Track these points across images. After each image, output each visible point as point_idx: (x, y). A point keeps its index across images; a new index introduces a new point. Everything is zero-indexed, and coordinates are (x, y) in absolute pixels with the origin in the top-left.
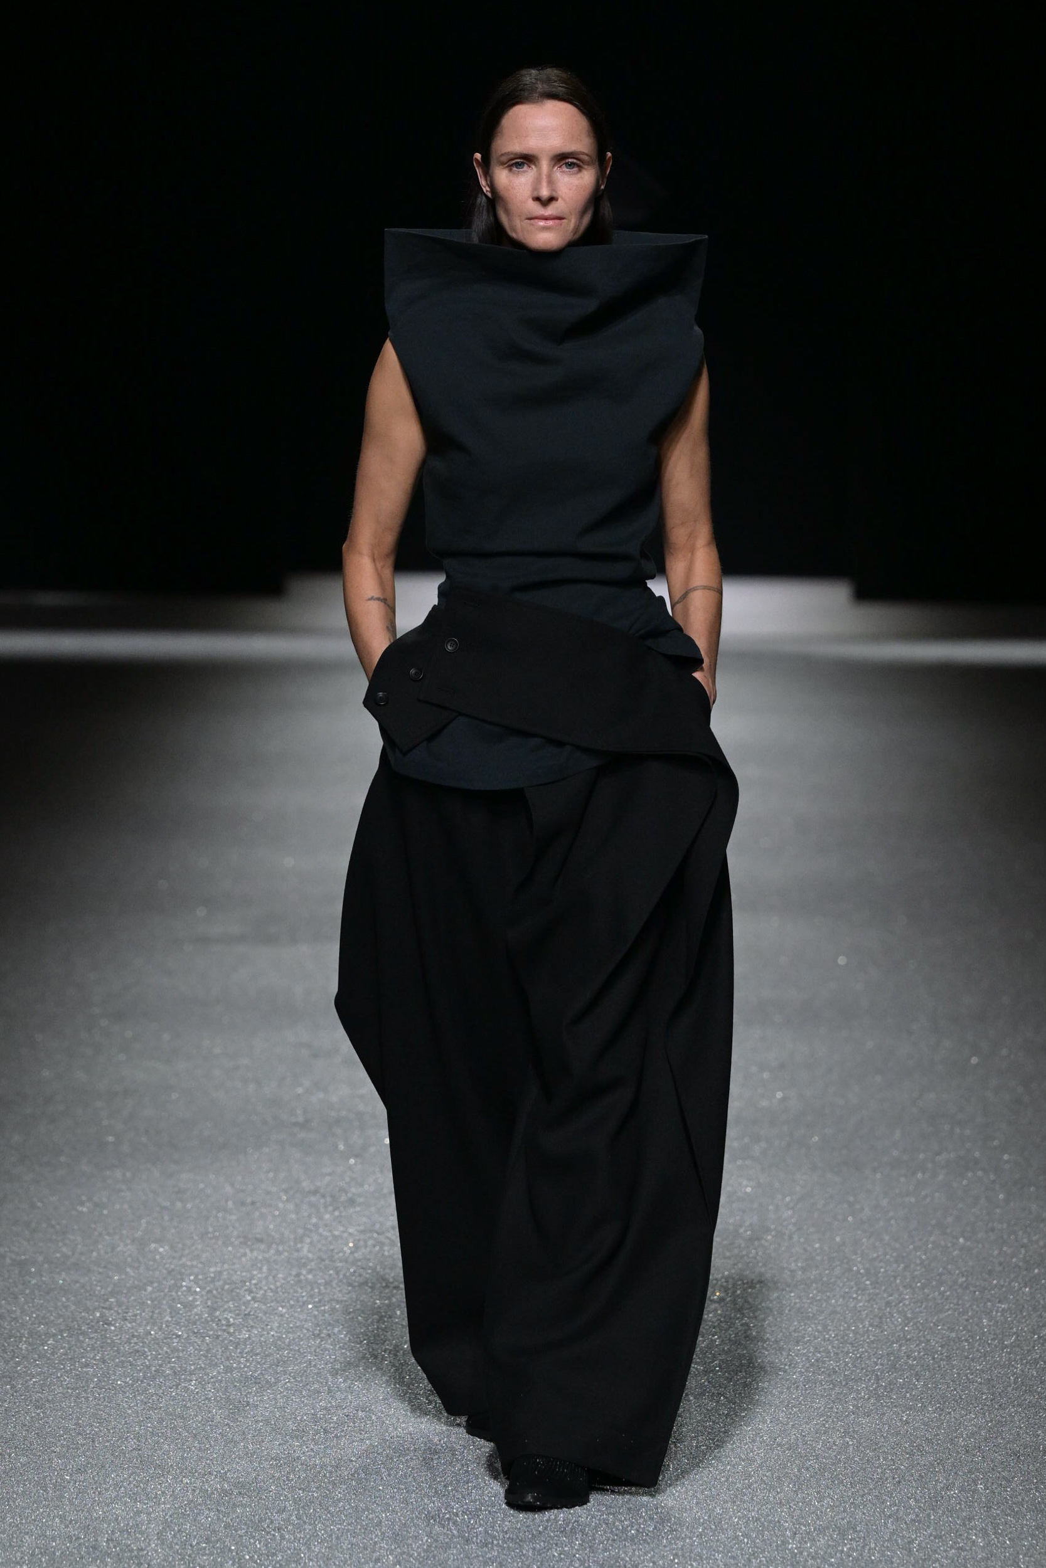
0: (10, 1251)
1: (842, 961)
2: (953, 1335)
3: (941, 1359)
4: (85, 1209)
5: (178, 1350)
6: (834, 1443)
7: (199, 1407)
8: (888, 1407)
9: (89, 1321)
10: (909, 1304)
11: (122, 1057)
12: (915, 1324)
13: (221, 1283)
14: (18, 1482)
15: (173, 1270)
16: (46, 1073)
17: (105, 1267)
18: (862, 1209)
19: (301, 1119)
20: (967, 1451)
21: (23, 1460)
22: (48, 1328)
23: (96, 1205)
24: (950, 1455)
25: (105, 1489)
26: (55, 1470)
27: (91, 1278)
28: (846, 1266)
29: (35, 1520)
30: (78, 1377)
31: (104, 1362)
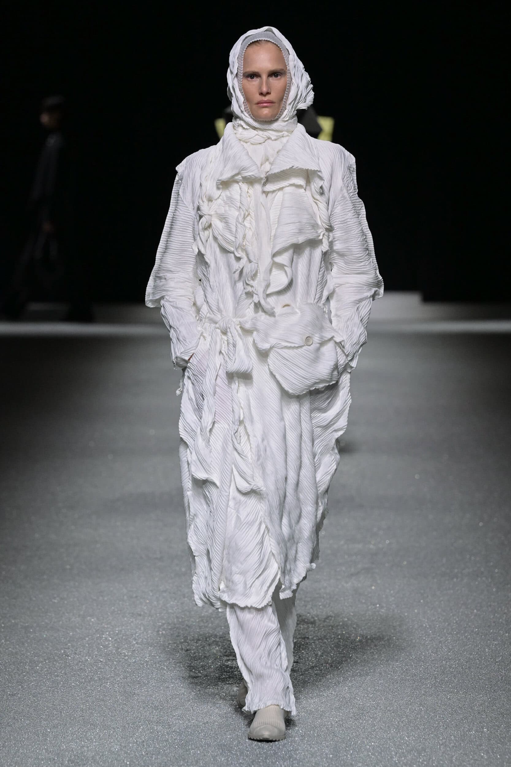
0: (20, 622)
1: (417, 477)
2: (472, 657)
3: (466, 668)
4: (56, 601)
5: (101, 668)
6: (415, 709)
7: (111, 696)
8: (441, 692)
9: (58, 655)
10: (450, 642)
11: (73, 527)
12: (453, 651)
13: (121, 636)
14: (25, 733)
15: (98, 630)
16: (37, 536)
17: (66, 629)
18: (428, 596)
19: (159, 556)
20: (479, 713)
21: (28, 722)
22: (39, 659)
23: (62, 599)
24: (471, 715)
25: (67, 736)
26: (43, 727)
27: (59, 634)
28: (420, 624)
29: (33, 751)
30: (53, 682)
31: (66, 674)
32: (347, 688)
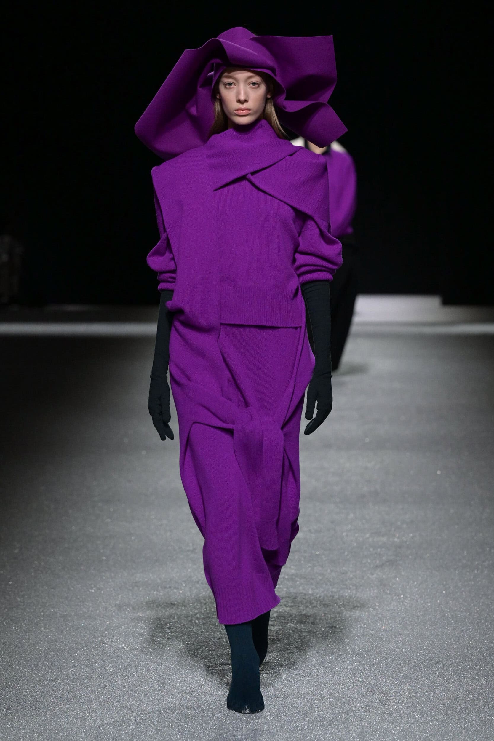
0: (59, 611)
3: (487, 656)
4: (93, 591)
5: (137, 655)
6: (438, 695)
7: (147, 681)
8: (463, 678)
9: (96, 642)
10: (472, 631)
11: (109, 520)
12: (474, 640)
14: (65, 717)
16: (74, 528)
17: (103, 617)
18: (450, 587)
19: (191, 548)
21: (67, 706)
22: (77, 646)
23: (99, 589)
24: (491, 700)
25: (105, 719)
26: (82, 711)
27: (96, 623)
28: (442, 614)
29: (73, 734)
30: (92, 668)
31: (103, 661)
32: (373, 675)
